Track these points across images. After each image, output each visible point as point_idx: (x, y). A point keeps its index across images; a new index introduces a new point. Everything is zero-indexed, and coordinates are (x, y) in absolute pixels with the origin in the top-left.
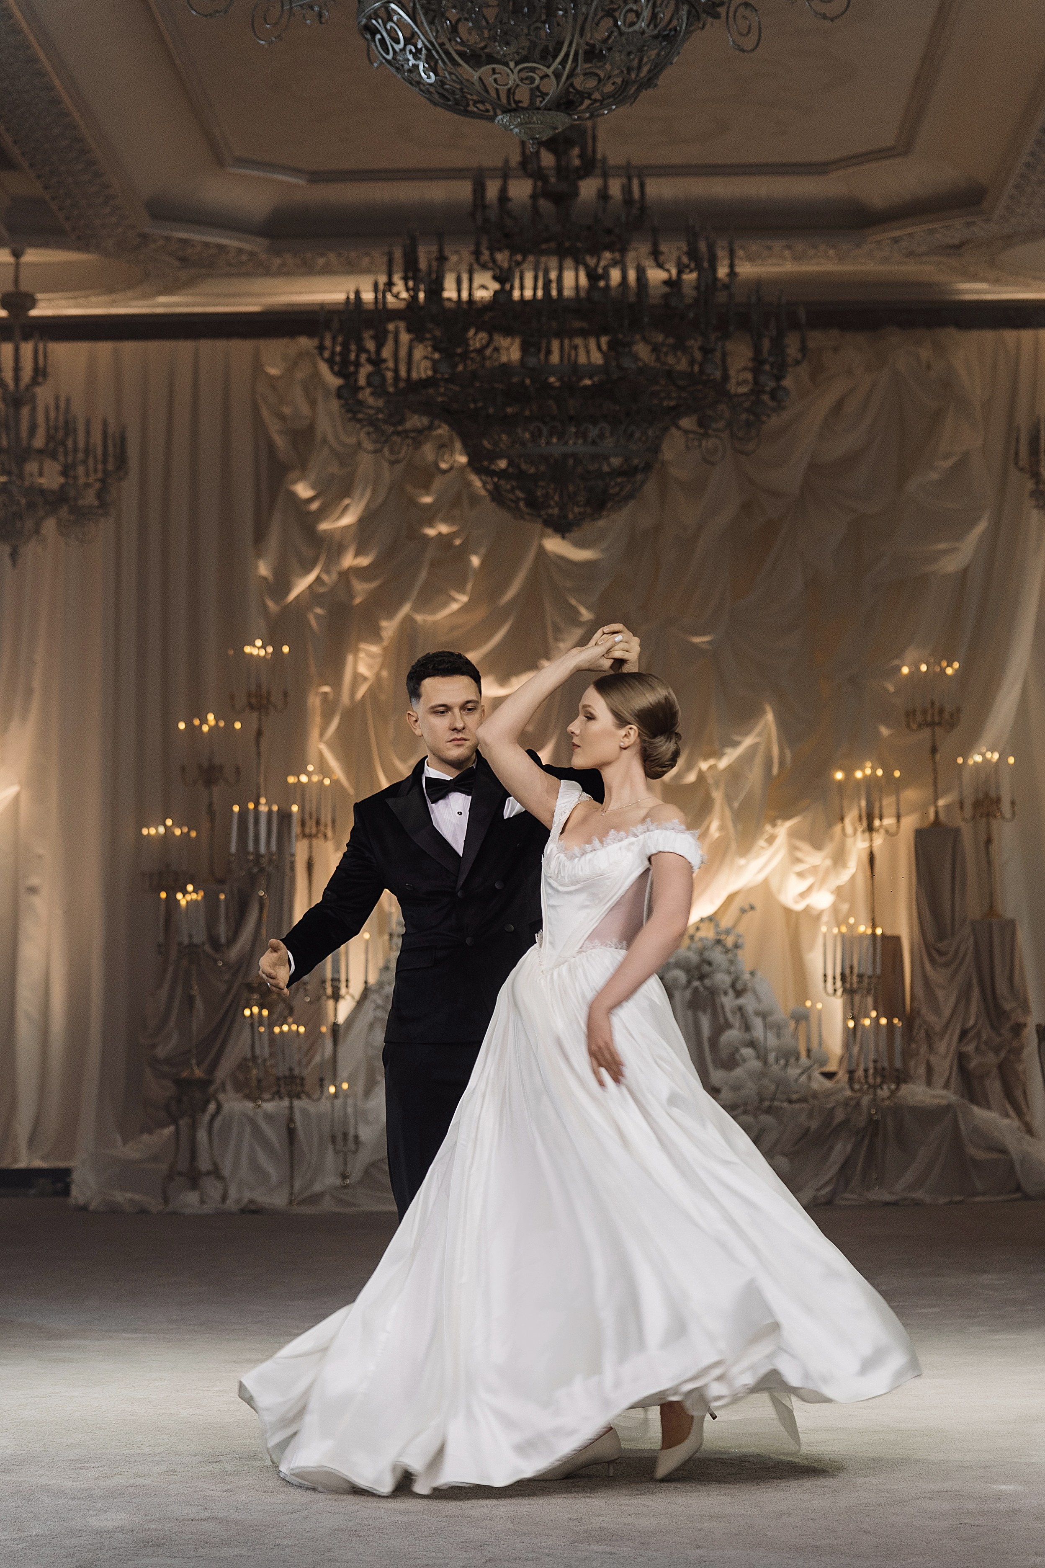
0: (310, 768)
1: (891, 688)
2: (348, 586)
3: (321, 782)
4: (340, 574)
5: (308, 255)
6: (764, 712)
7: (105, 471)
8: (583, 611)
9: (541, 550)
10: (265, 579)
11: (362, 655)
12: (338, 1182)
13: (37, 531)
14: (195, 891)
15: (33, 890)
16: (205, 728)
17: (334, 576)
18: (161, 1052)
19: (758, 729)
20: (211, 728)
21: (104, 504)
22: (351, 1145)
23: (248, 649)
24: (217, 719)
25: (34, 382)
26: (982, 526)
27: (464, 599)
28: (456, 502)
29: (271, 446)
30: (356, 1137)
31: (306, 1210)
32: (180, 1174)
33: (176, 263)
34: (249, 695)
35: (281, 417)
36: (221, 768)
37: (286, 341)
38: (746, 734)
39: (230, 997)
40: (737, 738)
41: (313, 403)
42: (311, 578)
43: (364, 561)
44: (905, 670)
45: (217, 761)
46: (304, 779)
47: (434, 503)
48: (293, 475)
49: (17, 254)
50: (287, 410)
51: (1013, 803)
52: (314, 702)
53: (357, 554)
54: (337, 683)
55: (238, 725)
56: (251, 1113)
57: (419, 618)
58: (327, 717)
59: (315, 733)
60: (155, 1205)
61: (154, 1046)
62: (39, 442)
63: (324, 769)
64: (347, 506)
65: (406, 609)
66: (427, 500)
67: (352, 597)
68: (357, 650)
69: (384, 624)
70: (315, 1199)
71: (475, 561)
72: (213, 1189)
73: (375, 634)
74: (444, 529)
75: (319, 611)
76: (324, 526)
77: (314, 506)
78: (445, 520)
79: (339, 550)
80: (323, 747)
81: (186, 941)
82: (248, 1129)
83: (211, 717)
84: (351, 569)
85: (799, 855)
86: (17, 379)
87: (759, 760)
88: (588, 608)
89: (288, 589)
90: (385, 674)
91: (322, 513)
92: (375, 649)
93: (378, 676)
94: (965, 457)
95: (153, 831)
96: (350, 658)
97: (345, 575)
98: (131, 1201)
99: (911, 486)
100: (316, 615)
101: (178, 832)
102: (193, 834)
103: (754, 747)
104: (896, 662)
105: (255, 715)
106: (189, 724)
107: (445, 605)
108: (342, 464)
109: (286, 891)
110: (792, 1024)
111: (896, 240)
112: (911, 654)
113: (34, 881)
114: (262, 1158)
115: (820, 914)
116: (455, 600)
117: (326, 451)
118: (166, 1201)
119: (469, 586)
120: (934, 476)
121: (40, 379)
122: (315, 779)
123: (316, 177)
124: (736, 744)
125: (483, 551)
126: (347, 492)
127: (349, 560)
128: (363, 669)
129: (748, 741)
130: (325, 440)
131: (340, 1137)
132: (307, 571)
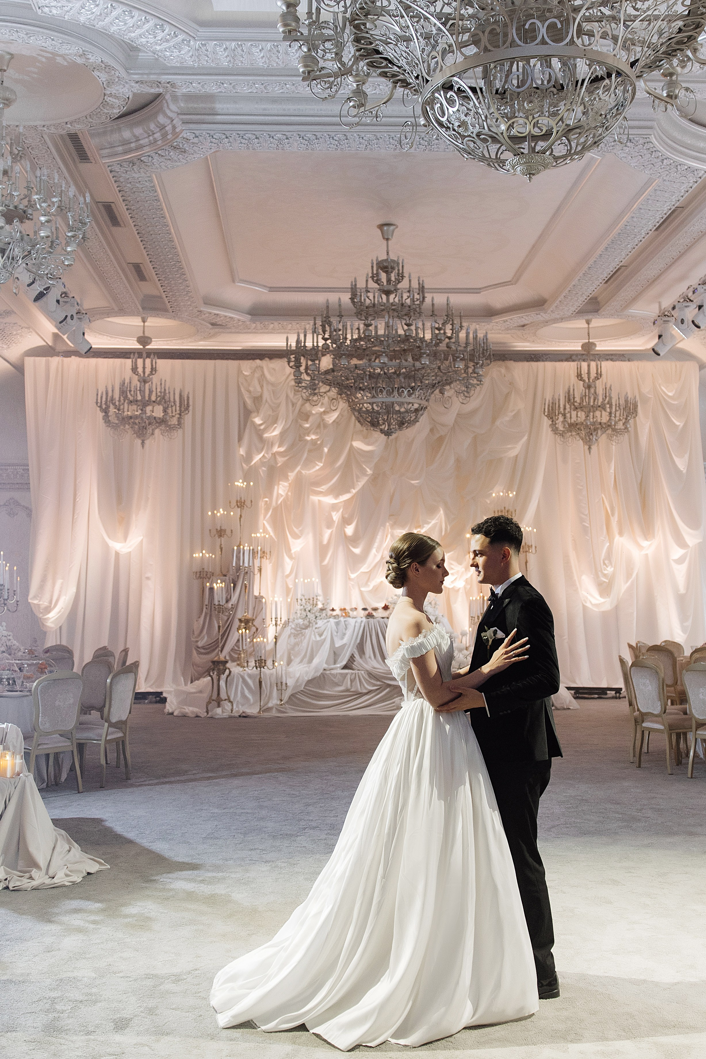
0: (261, 531)
1: (489, 502)
2: (275, 458)
3: (265, 536)
4: (272, 454)
5: (267, 323)
6: (440, 511)
7: (180, 410)
8: (368, 470)
9: (351, 445)
10: (243, 455)
11: (281, 486)
12: (279, 702)
13: (153, 434)
14: (221, 583)
15: (148, 578)
16: (219, 514)
17: (270, 455)
18: (200, 644)
19: (437, 518)
20: (221, 515)
21: (180, 424)
22: (284, 687)
23: (236, 483)
24: (224, 511)
25: (151, 373)
26: (526, 438)
27: (322, 465)
28: (319, 426)
29: (244, 404)
30: (286, 684)
31: (266, 715)
32: (213, 700)
33: (210, 326)
34: (237, 502)
35: (249, 392)
36: (225, 530)
37: (251, 361)
38: (433, 519)
39: (229, 622)
40: (429, 521)
41: (262, 387)
42: (261, 455)
43: (282, 449)
44: (494, 495)
45: (223, 528)
46: (258, 535)
47: (310, 426)
48: (253, 415)
49: (144, 322)
50: (251, 389)
51: (536, 547)
52: (262, 504)
53: (279, 447)
54: (271, 497)
55: (232, 513)
56: (242, 673)
57: (303, 472)
58: (267, 510)
59: (262, 517)
60: (203, 714)
61: (197, 641)
62: (153, 398)
63: (265, 531)
64: (276, 427)
65: (298, 468)
66: (307, 425)
67: (277, 463)
68: (279, 484)
69: (289, 474)
70: (269, 709)
71: (326, 450)
72: (227, 706)
73: (286, 478)
74: (314, 437)
75: (263, 468)
76: (266, 435)
77: (262, 427)
78: (313, 434)
79: (272, 445)
80: (265, 522)
81: (217, 603)
82: (241, 680)
83: (221, 510)
84: (276, 452)
85: (452, 566)
86: (144, 372)
87: (437, 529)
88: (370, 469)
89: (252, 460)
90: (290, 494)
91: (265, 430)
92: (286, 484)
93: (287, 494)
94: (519, 412)
95: (197, 555)
96: (276, 487)
97: (274, 455)
98: (192, 712)
99: (498, 423)
100: (263, 471)
101: (207, 555)
102: (213, 556)
103: (436, 524)
104: (491, 492)
105: (239, 509)
106: (213, 513)
107: (314, 467)
108: (273, 411)
109: (252, 579)
110: (460, 636)
111: (504, 321)
112: (497, 488)
113: (149, 575)
114: (247, 692)
115: (459, 590)
116: (318, 465)
117: (267, 405)
118: (207, 712)
119: (323, 460)
120: (507, 419)
121: (154, 373)
122: (263, 535)
123: (272, 289)
124: (428, 523)
125: (329, 446)
126: (275, 421)
127: (276, 449)
128: (281, 492)
129: (433, 522)
130: (266, 401)
131: (279, 684)
132: (260, 453)
